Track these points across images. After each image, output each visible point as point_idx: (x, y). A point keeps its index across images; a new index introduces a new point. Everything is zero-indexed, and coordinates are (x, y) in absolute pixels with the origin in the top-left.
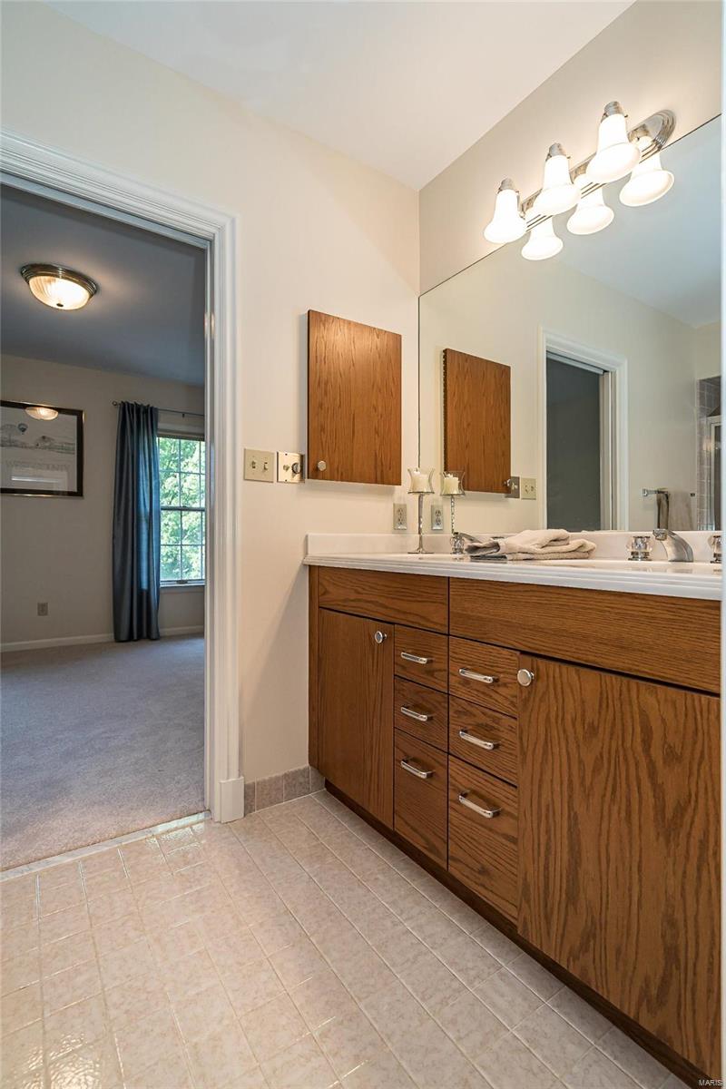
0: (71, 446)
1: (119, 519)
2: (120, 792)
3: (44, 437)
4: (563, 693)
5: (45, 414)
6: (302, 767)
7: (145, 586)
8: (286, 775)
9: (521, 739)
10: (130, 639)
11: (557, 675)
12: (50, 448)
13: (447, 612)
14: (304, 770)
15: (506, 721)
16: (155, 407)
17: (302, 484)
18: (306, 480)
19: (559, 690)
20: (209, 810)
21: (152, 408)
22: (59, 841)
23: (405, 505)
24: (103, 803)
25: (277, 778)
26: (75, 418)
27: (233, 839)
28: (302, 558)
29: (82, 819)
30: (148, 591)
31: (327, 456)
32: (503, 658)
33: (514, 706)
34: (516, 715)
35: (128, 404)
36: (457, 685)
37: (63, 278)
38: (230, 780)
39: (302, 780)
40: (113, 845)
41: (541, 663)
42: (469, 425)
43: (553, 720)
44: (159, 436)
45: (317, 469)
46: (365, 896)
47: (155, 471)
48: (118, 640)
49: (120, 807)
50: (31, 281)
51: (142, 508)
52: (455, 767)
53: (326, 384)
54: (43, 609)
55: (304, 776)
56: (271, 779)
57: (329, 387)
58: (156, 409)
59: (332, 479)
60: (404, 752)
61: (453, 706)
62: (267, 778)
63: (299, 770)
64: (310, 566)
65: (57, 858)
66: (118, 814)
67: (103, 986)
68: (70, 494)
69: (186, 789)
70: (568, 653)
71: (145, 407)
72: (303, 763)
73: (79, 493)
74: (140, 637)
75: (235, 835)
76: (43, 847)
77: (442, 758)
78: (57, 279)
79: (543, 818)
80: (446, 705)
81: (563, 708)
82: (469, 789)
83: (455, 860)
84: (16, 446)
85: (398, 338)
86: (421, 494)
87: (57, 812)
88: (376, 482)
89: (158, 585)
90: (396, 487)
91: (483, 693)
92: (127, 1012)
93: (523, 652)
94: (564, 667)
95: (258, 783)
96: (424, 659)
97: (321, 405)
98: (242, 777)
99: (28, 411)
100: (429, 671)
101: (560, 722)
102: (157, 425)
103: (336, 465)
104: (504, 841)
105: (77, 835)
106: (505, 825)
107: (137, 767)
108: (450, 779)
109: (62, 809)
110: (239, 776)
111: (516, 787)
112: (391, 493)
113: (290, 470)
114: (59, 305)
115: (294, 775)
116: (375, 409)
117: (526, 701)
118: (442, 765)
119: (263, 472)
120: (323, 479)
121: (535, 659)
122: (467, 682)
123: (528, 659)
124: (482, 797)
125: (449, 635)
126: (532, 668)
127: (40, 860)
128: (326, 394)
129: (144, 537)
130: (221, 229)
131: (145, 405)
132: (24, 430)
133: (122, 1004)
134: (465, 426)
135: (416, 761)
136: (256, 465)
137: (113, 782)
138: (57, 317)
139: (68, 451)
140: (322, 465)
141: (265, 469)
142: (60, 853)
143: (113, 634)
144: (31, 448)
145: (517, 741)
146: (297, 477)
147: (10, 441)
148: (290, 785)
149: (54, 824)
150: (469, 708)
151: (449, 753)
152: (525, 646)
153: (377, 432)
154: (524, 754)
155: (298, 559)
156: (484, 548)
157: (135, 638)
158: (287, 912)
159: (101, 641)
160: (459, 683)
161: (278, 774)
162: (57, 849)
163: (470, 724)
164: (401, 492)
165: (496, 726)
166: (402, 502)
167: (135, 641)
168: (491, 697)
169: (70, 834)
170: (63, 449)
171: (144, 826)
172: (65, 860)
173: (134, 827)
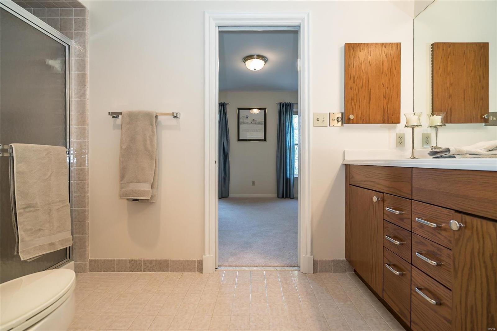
0: (262, 122)
1: (279, 149)
2: (268, 251)
3: (253, 120)
4: (483, 238)
5: (256, 111)
6: (341, 259)
7: (288, 176)
8: (333, 261)
9: (454, 262)
10: (283, 197)
11: (479, 227)
12: (255, 124)
13: (411, 187)
14: (343, 261)
15: (446, 251)
16: (292, 103)
17: (342, 127)
18: (344, 124)
19: (480, 236)
20: (299, 267)
21: (291, 103)
22: (246, 262)
23: (404, 134)
24: (262, 254)
25: (329, 261)
26: (264, 111)
27: (307, 281)
28: (342, 162)
29: (254, 257)
30: (290, 179)
31: (355, 112)
32: (443, 214)
33: (451, 243)
34: (451, 248)
35: (282, 103)
36: (416, 227)
37: (256, 59)
38: (307, 256)
39: (341, 265)
40: (263, 268)
41: (468, 218)
42: (451, 84)
43: (476, 254)
44: (294, 114)
45: (349, 119)
46: (364, 325)
47: (292, 129)
48: (278, 197)
49: (267, 256)
50: (246, 63)
51: (287, 144)
52: (415, 272)
53: (354, 77)
54: (253, 183)
55: (342, 263)
56: (326, 261)
57: (356, 78)
58: (293, 104)
59: (357, 123)
60: (388, 260)
61: (414, 238)
62: (324, 259)
63: (340, 260)
64: (346, 165)
65: (244, 268)
66: (266, 259)
67: (250, 314)
68: (262, 140)
69: (292, 256)
70: (488, 213)
71: (288, 103)
72: (343, 258)
73: (265, 140)
74: (286, 197)
75: (307, 279)
76: (241, 263)
77: (408, 266)
78: (254, 60)
79: (469, 313)
80: (410, 238)
81: (484, 247)
82: (423, 286)
83: (414, 323)
84: (245, 124)
85: (398, 45)
86: (413, 127)
87: (247, 252)
88: (384, 123)
89: (294, 176)
90: (398, 124)
91: (432, 233)
92: (255, 326)
93: (457, 211)
94: (484, 222)
95: (320, 261)
96: (398, 212)
97: (351, 88)
98: (312, 256)
99: (250, 111)
100: (401, 218)
101: (481, 255)
102: (293, 110)
103: (360, 116)
104: (444, 321)
105: (251, 262)
106: (443, 311)
107: (276, 244)
108: (412, 279)
109: (248, 252)
110: (311, 255)
111: (451, 290)
112: (395, 128)
113: (336, 120)
114: (255, 69)
115: (338, 262)
116: (383, 85)
117: (457, 240)
118: (409, 271)
119: (323, 122)
120: (353, 123)
121: (464, 216)
122: (422, 226)
123: (459, 215)
124: (430, 292)
125: (412, 199)
126: (462, 220)
127: (239, 266)
128: (354, 82)
129: (288, 156)
130: (303, 20)
131: (288, 102)
132: (247, 118)
133: (255, 322)
134: (448, 85)
135: (395, 266)
136: (319, 120)
137: (266, 247)
138: (255, 74)
139: (261, 124)
140: (352, 117)
141: (323, 121)
142: (245, 266)
143: (277, 195)
144: (250, 124)
145: (452, 263)
146: (340, 123)
147: (243, 122)
148: (335, 266)
149: (246, 256)
150: (423, 241)
151: (412, 264)
152: (458, 207)
153: (384, 97)
154: (456, 271)
155: (340, 162)
156: (441, 152)
157: (285, 197)
158: (323, 317)
159: (273, 197)
160: (418, 226)
161: (329, 259)
162: (245, 265)
163: (425, 250)
164: (400, 128)
165: (440, 253)
166: (402, 132)
167: (285, 198)
168: (436, 236)
169: (250, 261)
170: (260, 124)
171: (274, 265)
172: (246, 268)
173: (270, 265)
